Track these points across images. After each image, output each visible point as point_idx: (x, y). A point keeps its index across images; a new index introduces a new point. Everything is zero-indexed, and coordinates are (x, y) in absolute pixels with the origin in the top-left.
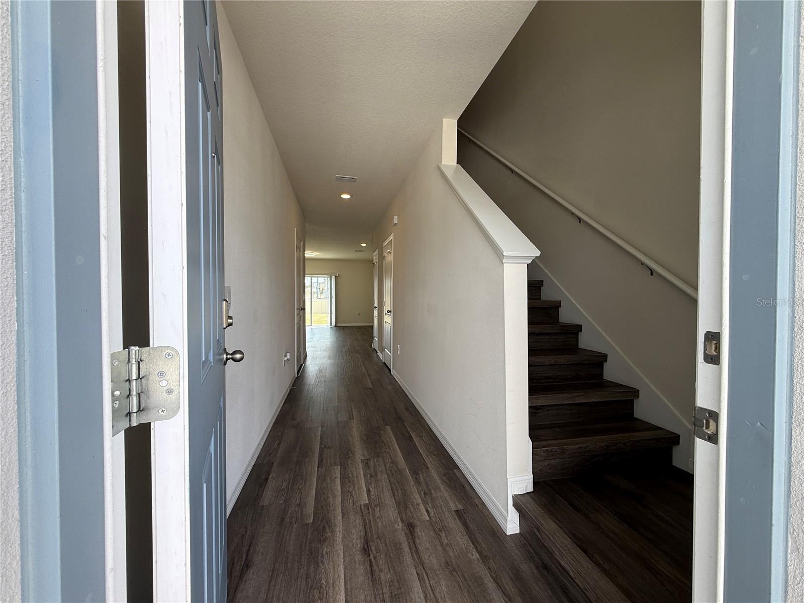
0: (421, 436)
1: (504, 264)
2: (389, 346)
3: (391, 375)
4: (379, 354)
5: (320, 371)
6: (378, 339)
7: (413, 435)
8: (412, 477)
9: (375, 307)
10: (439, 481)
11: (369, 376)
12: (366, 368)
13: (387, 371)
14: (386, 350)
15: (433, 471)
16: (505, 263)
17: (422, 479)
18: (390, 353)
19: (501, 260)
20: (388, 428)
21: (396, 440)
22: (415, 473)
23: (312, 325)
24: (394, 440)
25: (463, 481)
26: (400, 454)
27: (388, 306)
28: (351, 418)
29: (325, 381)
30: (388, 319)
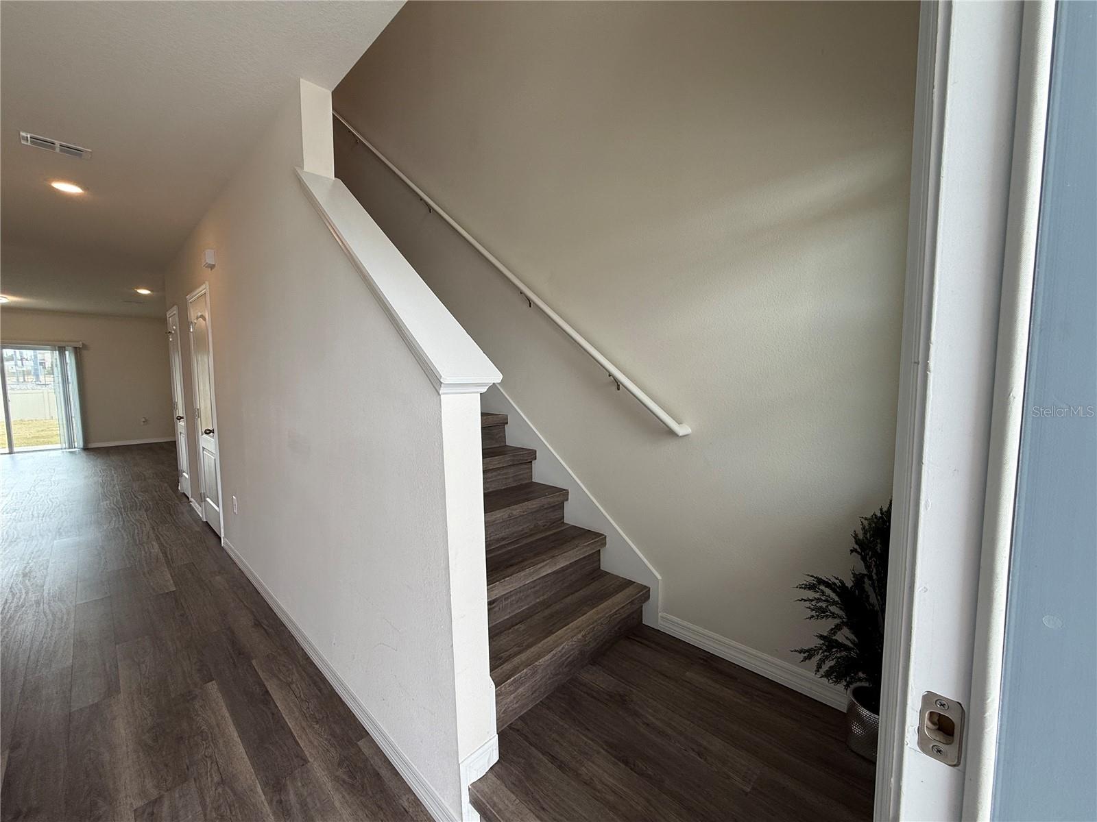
0: (289, 684)
1: (442, 396)
2: (215, 492)
3: (223, 549)
4: (194, 504)
5: (25, 575)
6: (191, 477)
7: (272, 687)
8: (270, 803)
9: (180, 418)
10: (329, 786)
11: (168, 562)
12: (161, 545)
13: (213, 540)
14: (208, 499)
15: (316, 765)
16: (444, 394)
17: (292, 798)
18: (218, 507)
19: (436, 390)
20: (213, 688)
21: (232, 715)
22: (276, 787)
23: (15, 449)
24: (227, 715)
25: (376, 762)
26: (240, 749)
27: (207, 418)
28: (112, 689)
29: (38, 603)
30: (209, 445)
